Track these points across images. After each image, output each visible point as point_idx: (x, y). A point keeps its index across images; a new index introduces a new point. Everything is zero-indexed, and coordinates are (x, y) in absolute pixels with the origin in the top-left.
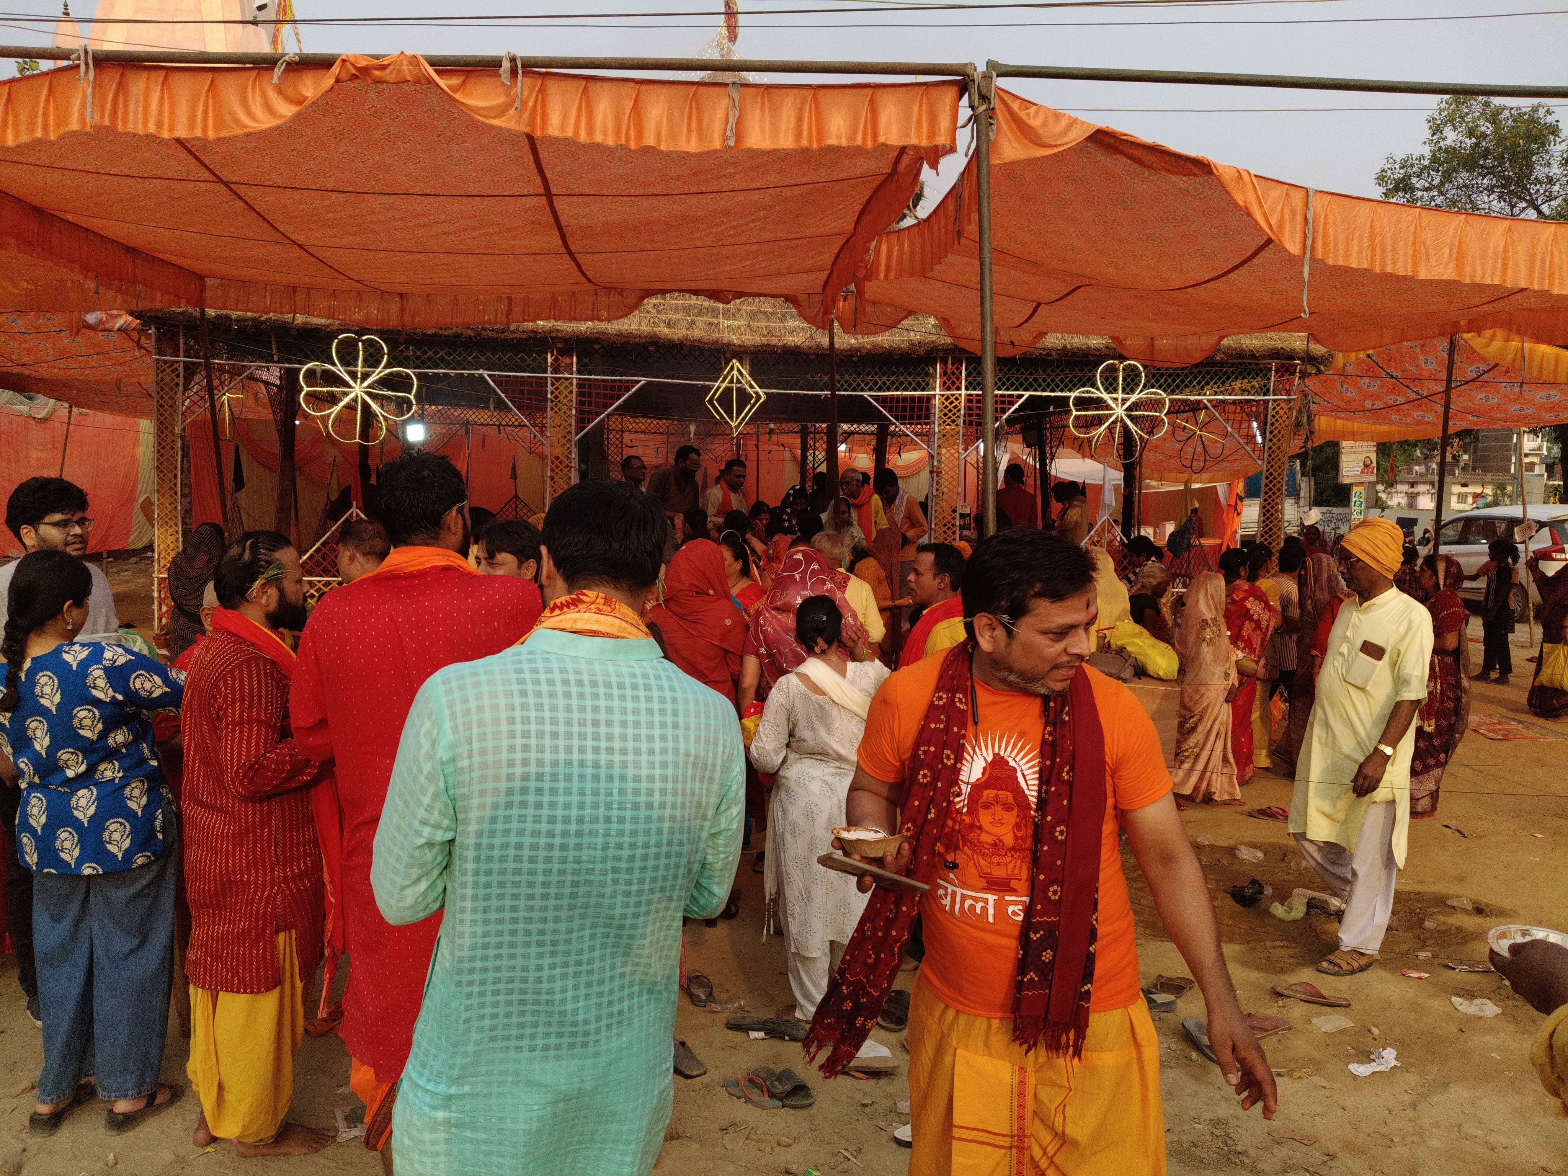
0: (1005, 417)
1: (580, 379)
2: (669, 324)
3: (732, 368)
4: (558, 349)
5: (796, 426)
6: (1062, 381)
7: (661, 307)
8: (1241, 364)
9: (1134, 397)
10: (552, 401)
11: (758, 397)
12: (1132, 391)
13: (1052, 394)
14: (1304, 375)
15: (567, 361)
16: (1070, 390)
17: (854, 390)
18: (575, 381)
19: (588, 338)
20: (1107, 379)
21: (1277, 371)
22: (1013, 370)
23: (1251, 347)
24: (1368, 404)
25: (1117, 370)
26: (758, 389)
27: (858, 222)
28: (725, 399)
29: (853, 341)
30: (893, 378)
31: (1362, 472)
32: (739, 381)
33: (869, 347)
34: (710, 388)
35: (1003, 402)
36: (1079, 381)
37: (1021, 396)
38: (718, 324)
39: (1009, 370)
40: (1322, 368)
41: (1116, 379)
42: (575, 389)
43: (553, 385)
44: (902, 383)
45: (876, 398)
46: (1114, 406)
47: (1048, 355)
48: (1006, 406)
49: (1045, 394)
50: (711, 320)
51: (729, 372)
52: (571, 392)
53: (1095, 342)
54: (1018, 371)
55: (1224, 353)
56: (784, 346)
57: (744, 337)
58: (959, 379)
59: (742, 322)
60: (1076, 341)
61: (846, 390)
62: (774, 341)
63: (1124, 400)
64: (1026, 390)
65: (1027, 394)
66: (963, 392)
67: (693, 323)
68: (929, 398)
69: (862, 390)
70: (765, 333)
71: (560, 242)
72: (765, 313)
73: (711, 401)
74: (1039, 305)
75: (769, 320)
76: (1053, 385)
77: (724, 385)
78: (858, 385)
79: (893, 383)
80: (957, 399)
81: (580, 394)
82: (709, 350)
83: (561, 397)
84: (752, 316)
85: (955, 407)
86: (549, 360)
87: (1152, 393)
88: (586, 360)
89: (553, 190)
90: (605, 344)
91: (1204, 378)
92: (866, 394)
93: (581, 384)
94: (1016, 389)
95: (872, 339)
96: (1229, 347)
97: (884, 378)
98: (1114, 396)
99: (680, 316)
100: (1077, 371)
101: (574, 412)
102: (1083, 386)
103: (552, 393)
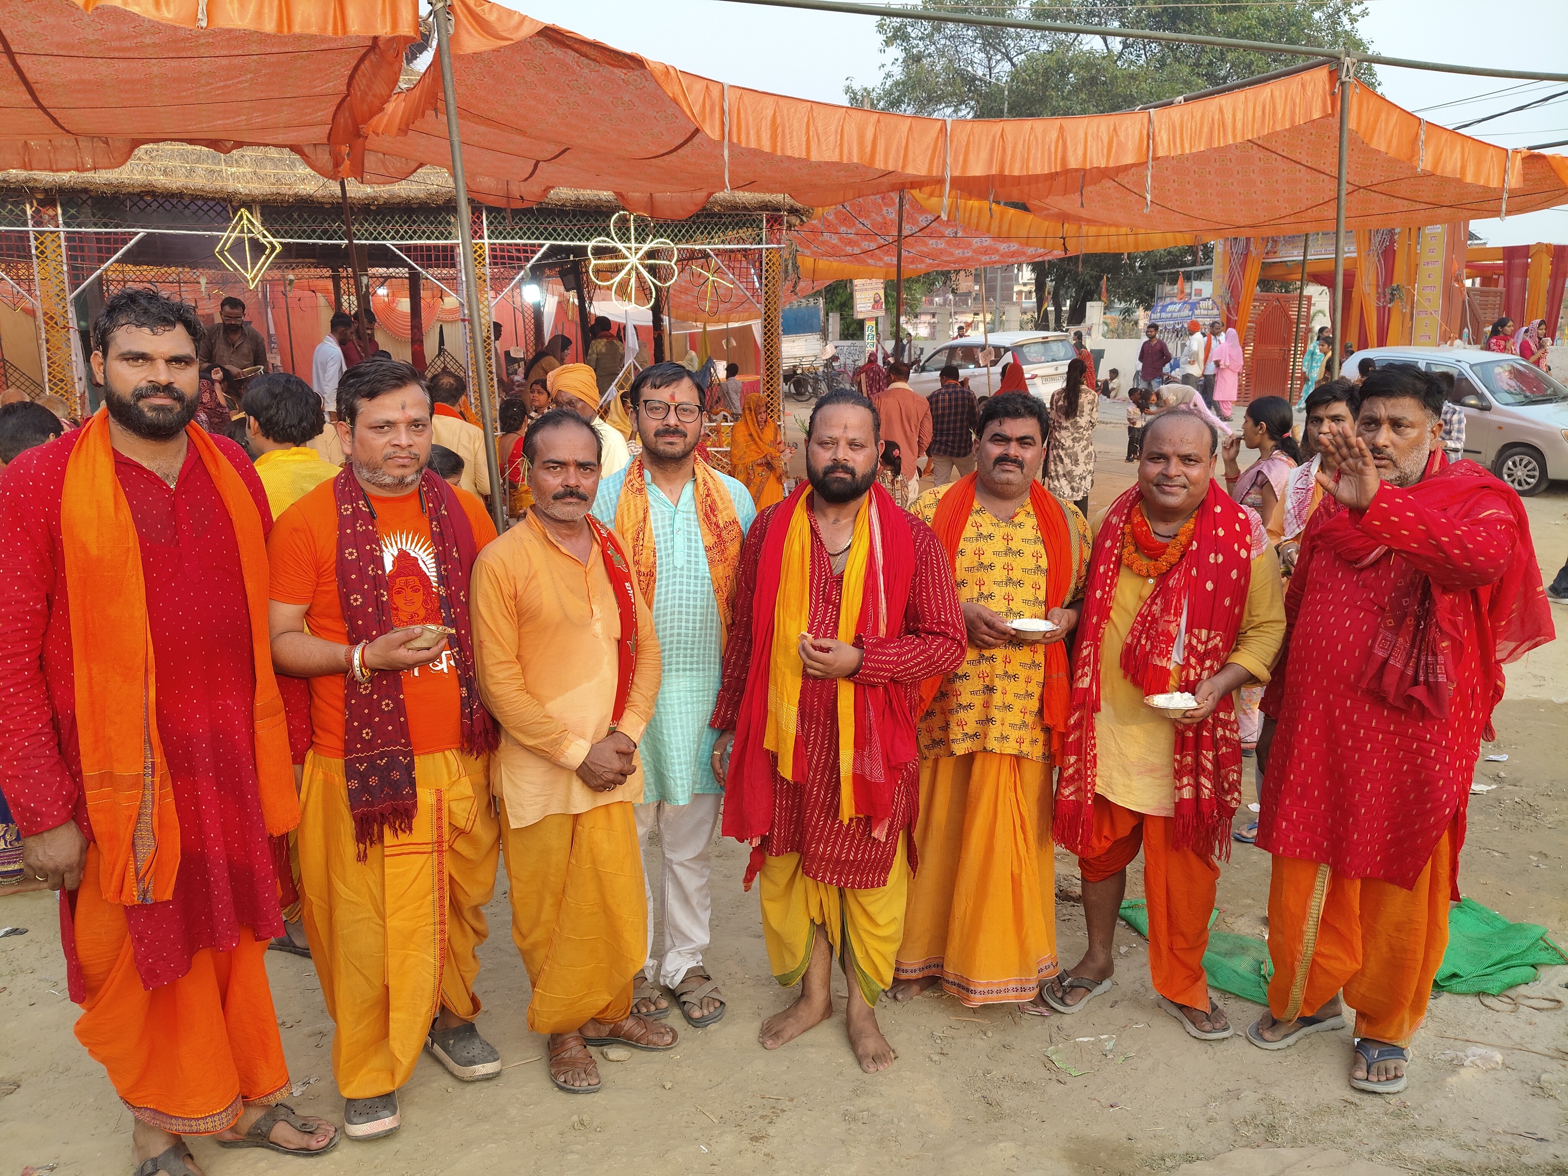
0: (529, 265)
1: (68, 232)
2: (165, 173)
3: (241, 218)
4: (38, 200)
5: (326, 272)
6: (579, 230)
7: (154, 154)
8: (737, 215)
9: (646, 247)
10: (38, 257)
11: (273, 248)
12: (644, 240)
13: (572, 243)
14: (790, 226)
15: (51, 212)
16: (588, 240)
17: (376, 239)
18: (62, 235)
19: (72, 188)
20: (620, 229)
21: (768, 221)
22: (533, 220)
23: (744, 200)
24: (849, 249)
25: (628, 220)
26: (271, 239)
27: (349, 85)
28: (237, 248)
29: (369, 190)
30: (414, 227)
31: (873, 308)
32: (249, 231)
33: (386, 196)
34: (219, 239)
35: (526, 251)
36: (595, 230)
37: (541, 246)
38: (221, 171)
39: (529, 219)
40: (804, 218)
41: (628, 229)
42: (63, 244)
43: (36, 239)
44: (424, 232)
45: (399, 247)
46: (627, 254)
47: (563, 205)
48: (529, 255)
49: (564, 243)
50: (213, 167)
51: (238, 223)
52: (60, 246)
53: (606, 195)
54: (537, 220)
55: (721, 205)
56: (296, 195)
57: (251, 186)
58: (481, 229)
59: (247, 170)
60: (588, 194)
61: (367, 239)
62: (284, 190)
63: (637, 249)
64: (546, 239)
65: (548, 243)
66: (486, 241)
67: (192, 170)
68: (453, 248)
69: (384, 239)
70: (273, 180)
71: (29, 97)
72: (272, 159)
73: (221, 252)
74: (538, 162)
75: (277, 167)
76: (571, 235)
77: (234, 235)
78: (380, 234)
79: (415, 232)
80: (481, 248)
81: (68, 248)
82: (213, 199)
83: (48, 252)
84: (258, 162)
85: (480, 256)
86: (29, 212)
87: (662, 243)
88: (73, 211)
89: (14, 48)
90: (92, 194)
91: (706, 228)
92: (388, 243)
93: (69, 237)
94: (537, 238)
95: (387, 187)
96: (724, 200)
97: (405, 227)
98: (628, 245)
99: (177, 163)
100: (592, 221)
101: (65, 268)
102: (599, 235)
103: (37, 248)
